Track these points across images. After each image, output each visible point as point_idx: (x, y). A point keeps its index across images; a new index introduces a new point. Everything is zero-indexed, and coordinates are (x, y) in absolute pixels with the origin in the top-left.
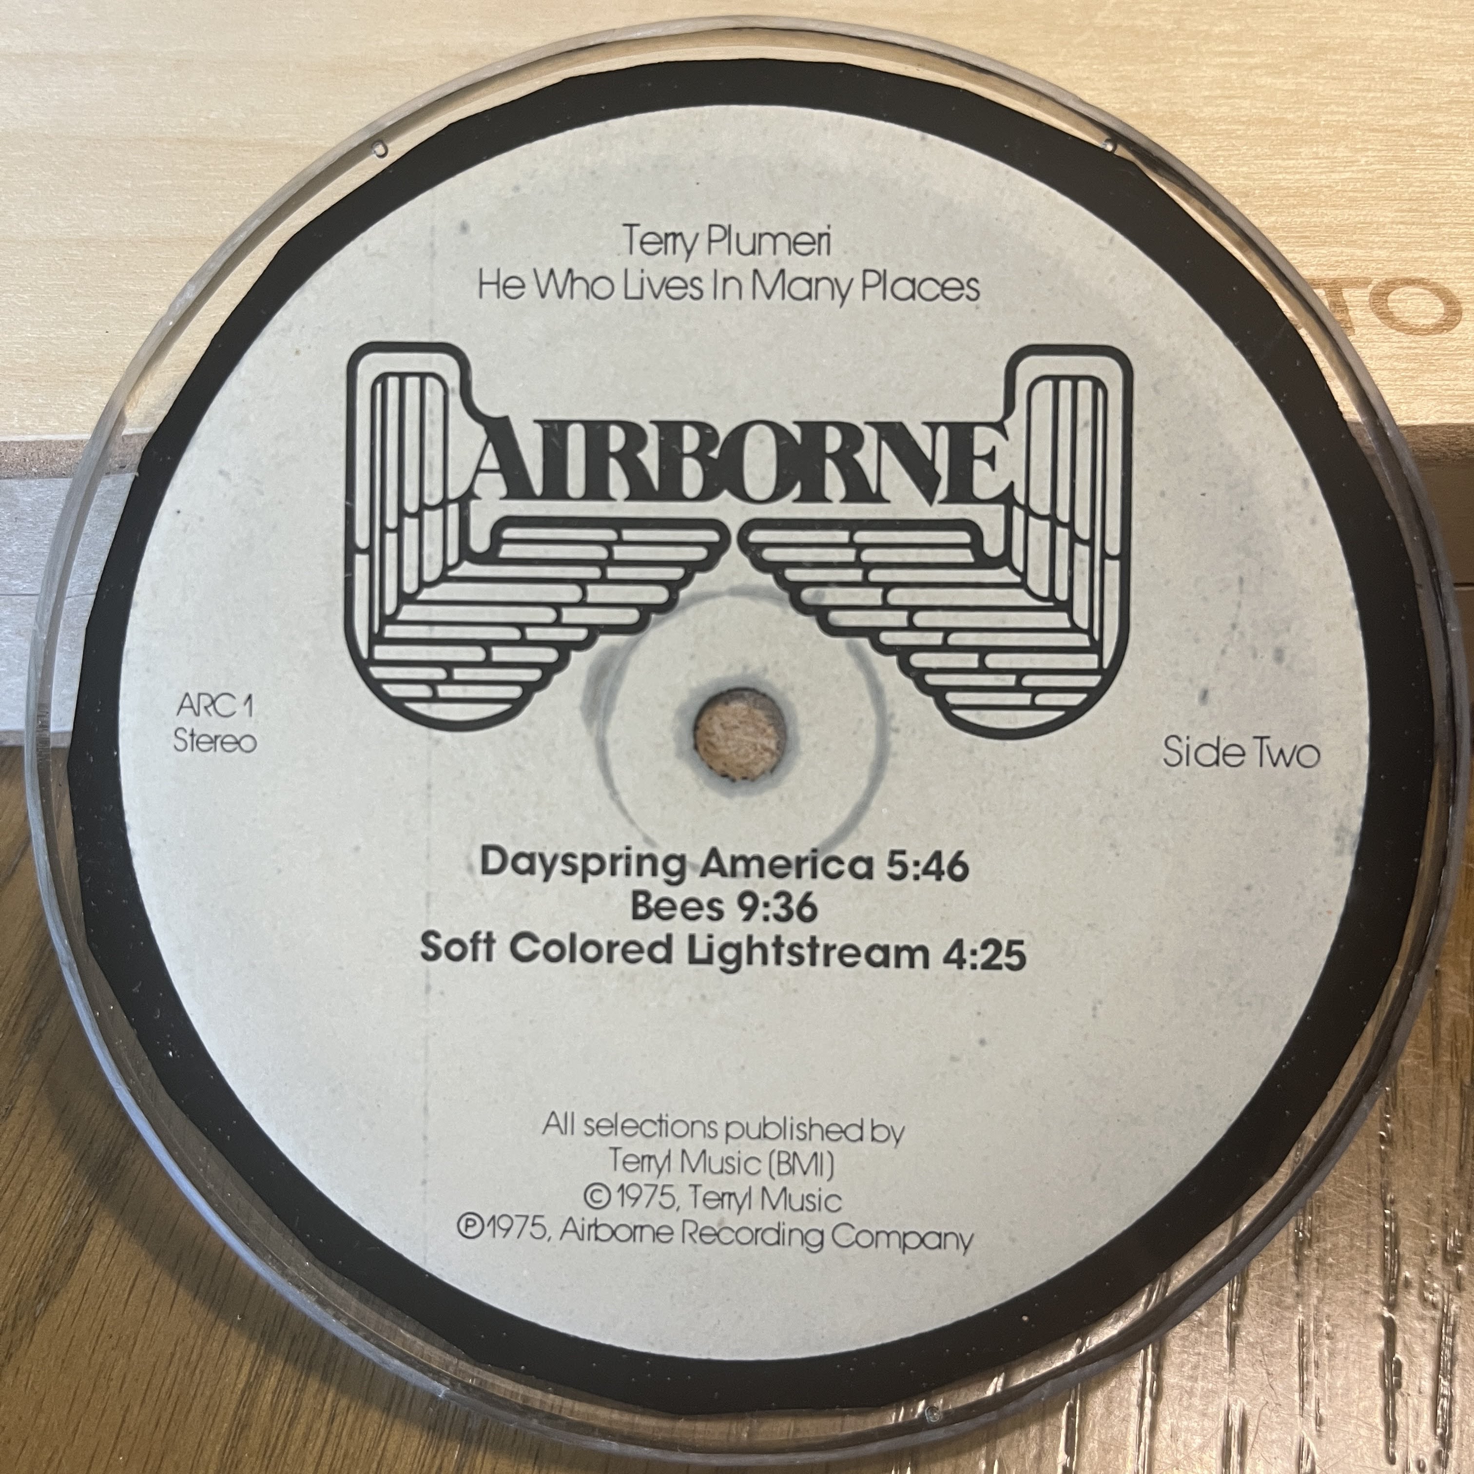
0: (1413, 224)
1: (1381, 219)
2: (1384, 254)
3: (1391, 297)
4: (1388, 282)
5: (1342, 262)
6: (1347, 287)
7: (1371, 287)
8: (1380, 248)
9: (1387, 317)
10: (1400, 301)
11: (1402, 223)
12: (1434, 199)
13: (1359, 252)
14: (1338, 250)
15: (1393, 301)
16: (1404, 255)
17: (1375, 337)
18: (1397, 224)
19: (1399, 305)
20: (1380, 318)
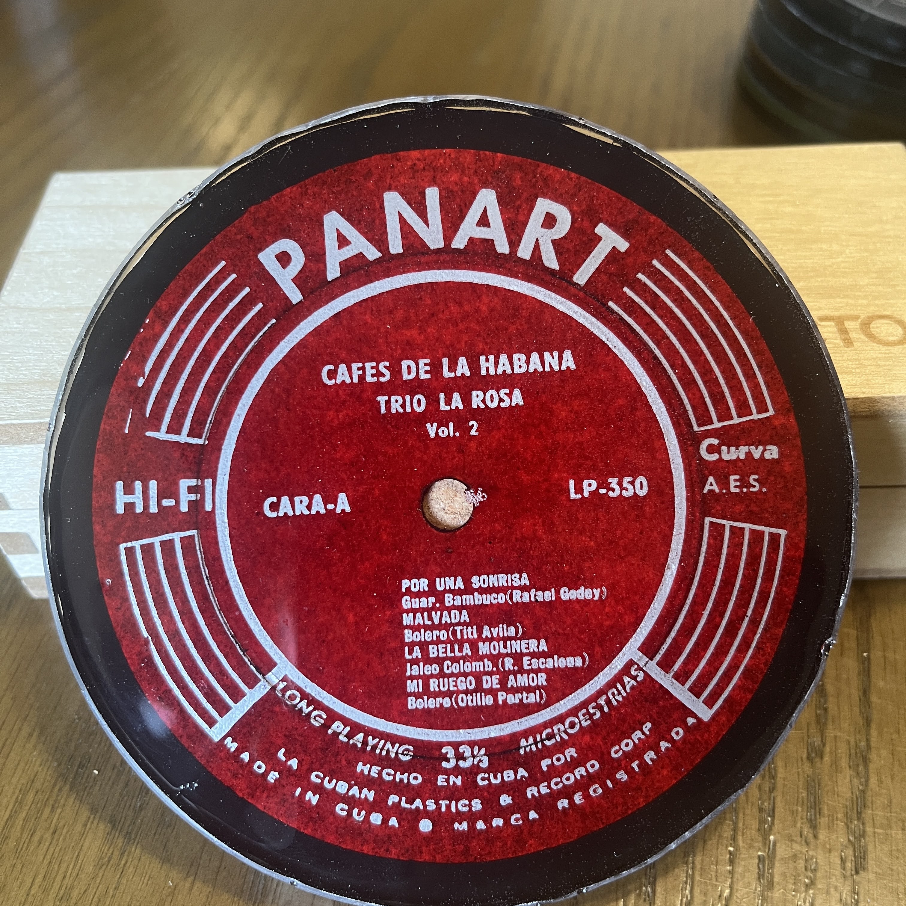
0: (880, 285)
1: (861, 283)
2: (865, 302)
3: (871, 325)
4: (869, 317)
5: (842, 307)
6: (846, 320)
7: (860, 320)
8: (863, 299)
9: (871, 336)
10: (877, 327)
11: (873, 285)
12: (890, 271)
13: (851, 301)
14: (838, 300)
15: (873, 328)
16: (877, 302)
17: (865, 348)
18: (870, 285)
19: (878, 330)
20: (868, 337)
